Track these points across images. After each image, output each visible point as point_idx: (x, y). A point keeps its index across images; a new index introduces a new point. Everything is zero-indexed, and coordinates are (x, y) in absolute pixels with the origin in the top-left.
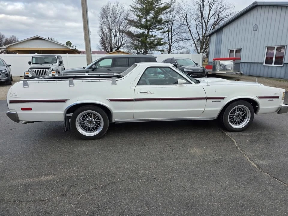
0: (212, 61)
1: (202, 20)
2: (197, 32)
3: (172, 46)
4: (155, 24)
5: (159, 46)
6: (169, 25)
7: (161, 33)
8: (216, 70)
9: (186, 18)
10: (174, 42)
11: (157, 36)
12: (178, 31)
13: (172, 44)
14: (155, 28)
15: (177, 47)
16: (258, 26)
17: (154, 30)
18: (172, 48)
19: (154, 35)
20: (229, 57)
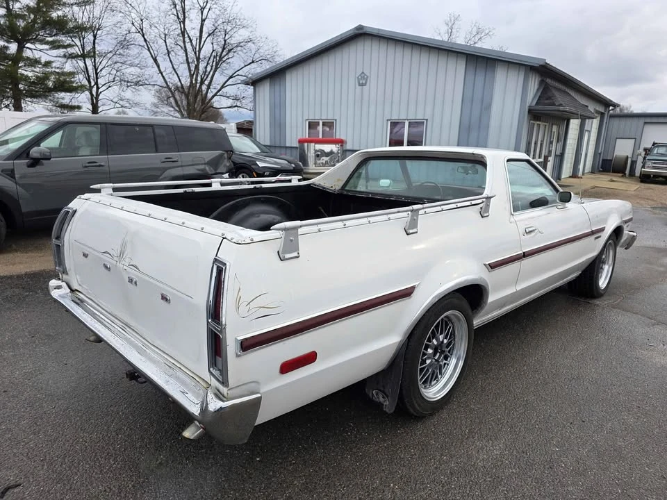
0: (298, 146)
1: (184, 42)
2: (174, 69)
3: (100, 97)
4: (43, 28)
5: (62, 94)
6: (83, 39)
7: (65, 56)
8: (308, 166)
9: (142, 30)
10: (104, 88)
11: (54, 65)
12: (116, 58)
13: (100, 90)
14: (43, 42)
15: (115, 100)
16: (368, 77)
17: (39, 46)
18: (100, 103)
19: (43, 61)
20: (307, 137)
